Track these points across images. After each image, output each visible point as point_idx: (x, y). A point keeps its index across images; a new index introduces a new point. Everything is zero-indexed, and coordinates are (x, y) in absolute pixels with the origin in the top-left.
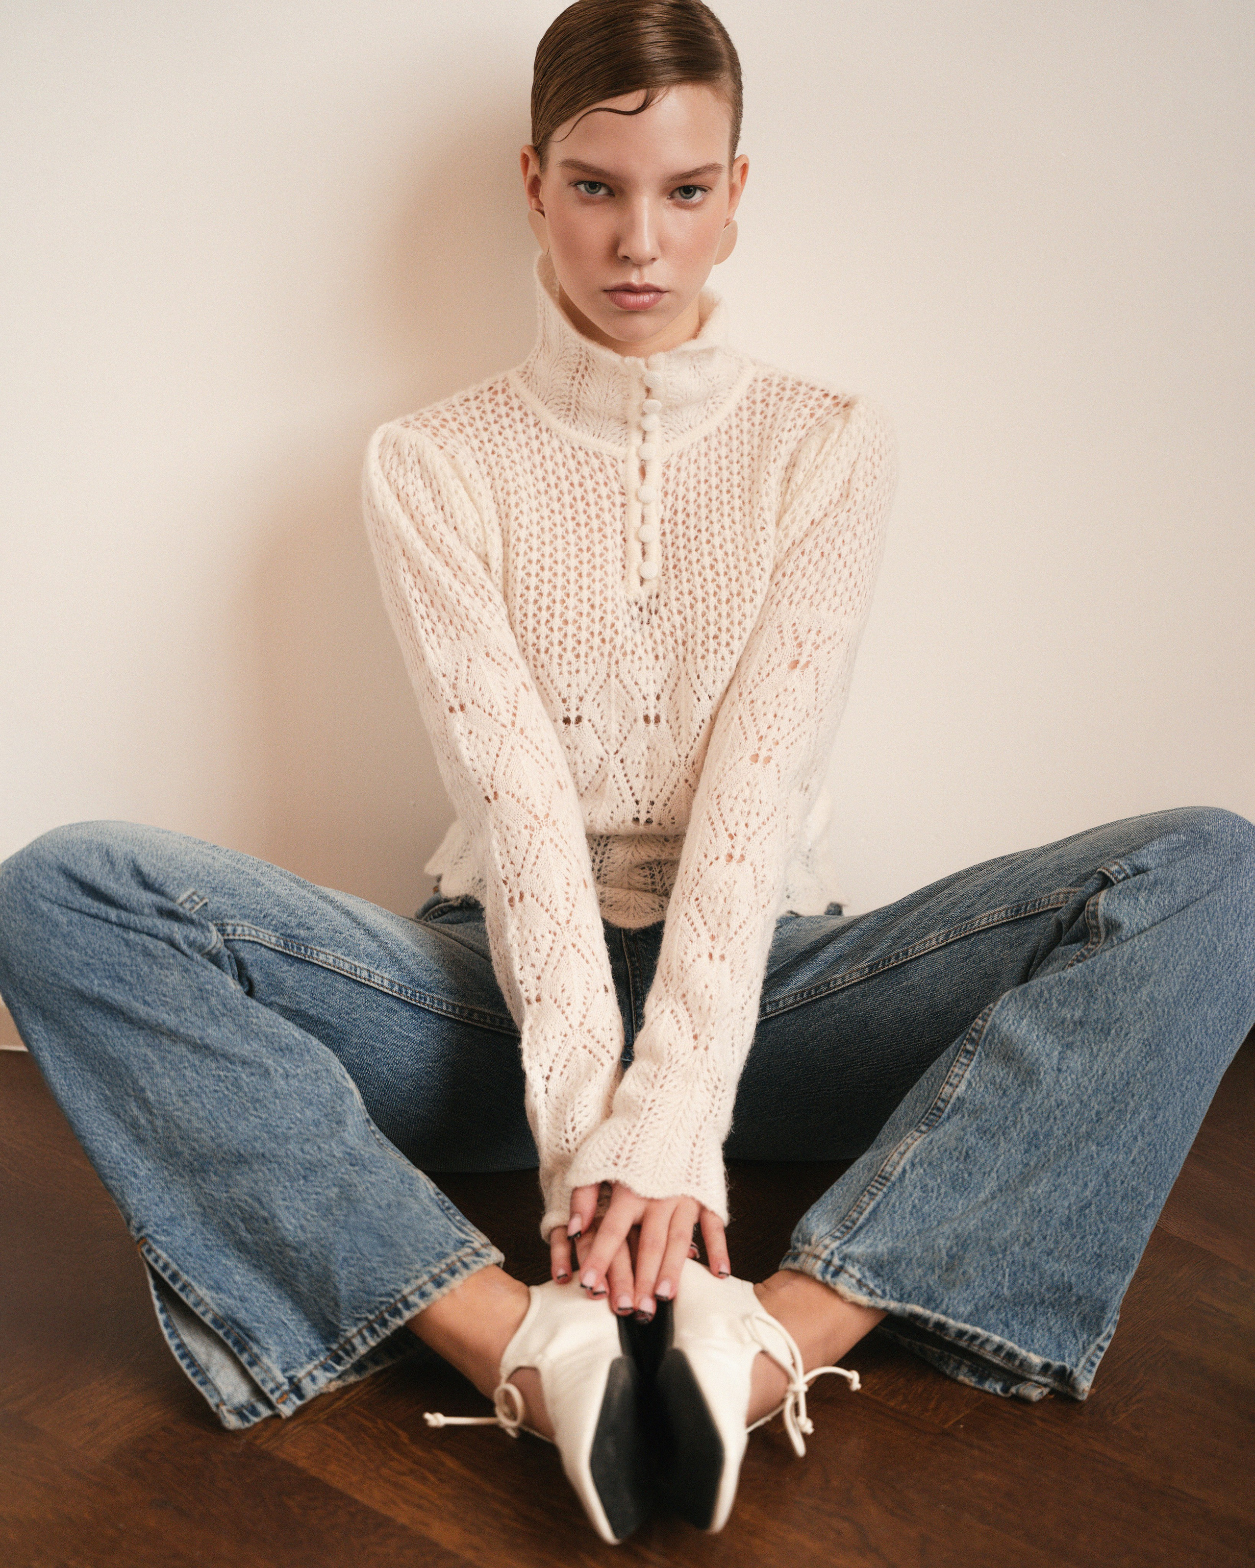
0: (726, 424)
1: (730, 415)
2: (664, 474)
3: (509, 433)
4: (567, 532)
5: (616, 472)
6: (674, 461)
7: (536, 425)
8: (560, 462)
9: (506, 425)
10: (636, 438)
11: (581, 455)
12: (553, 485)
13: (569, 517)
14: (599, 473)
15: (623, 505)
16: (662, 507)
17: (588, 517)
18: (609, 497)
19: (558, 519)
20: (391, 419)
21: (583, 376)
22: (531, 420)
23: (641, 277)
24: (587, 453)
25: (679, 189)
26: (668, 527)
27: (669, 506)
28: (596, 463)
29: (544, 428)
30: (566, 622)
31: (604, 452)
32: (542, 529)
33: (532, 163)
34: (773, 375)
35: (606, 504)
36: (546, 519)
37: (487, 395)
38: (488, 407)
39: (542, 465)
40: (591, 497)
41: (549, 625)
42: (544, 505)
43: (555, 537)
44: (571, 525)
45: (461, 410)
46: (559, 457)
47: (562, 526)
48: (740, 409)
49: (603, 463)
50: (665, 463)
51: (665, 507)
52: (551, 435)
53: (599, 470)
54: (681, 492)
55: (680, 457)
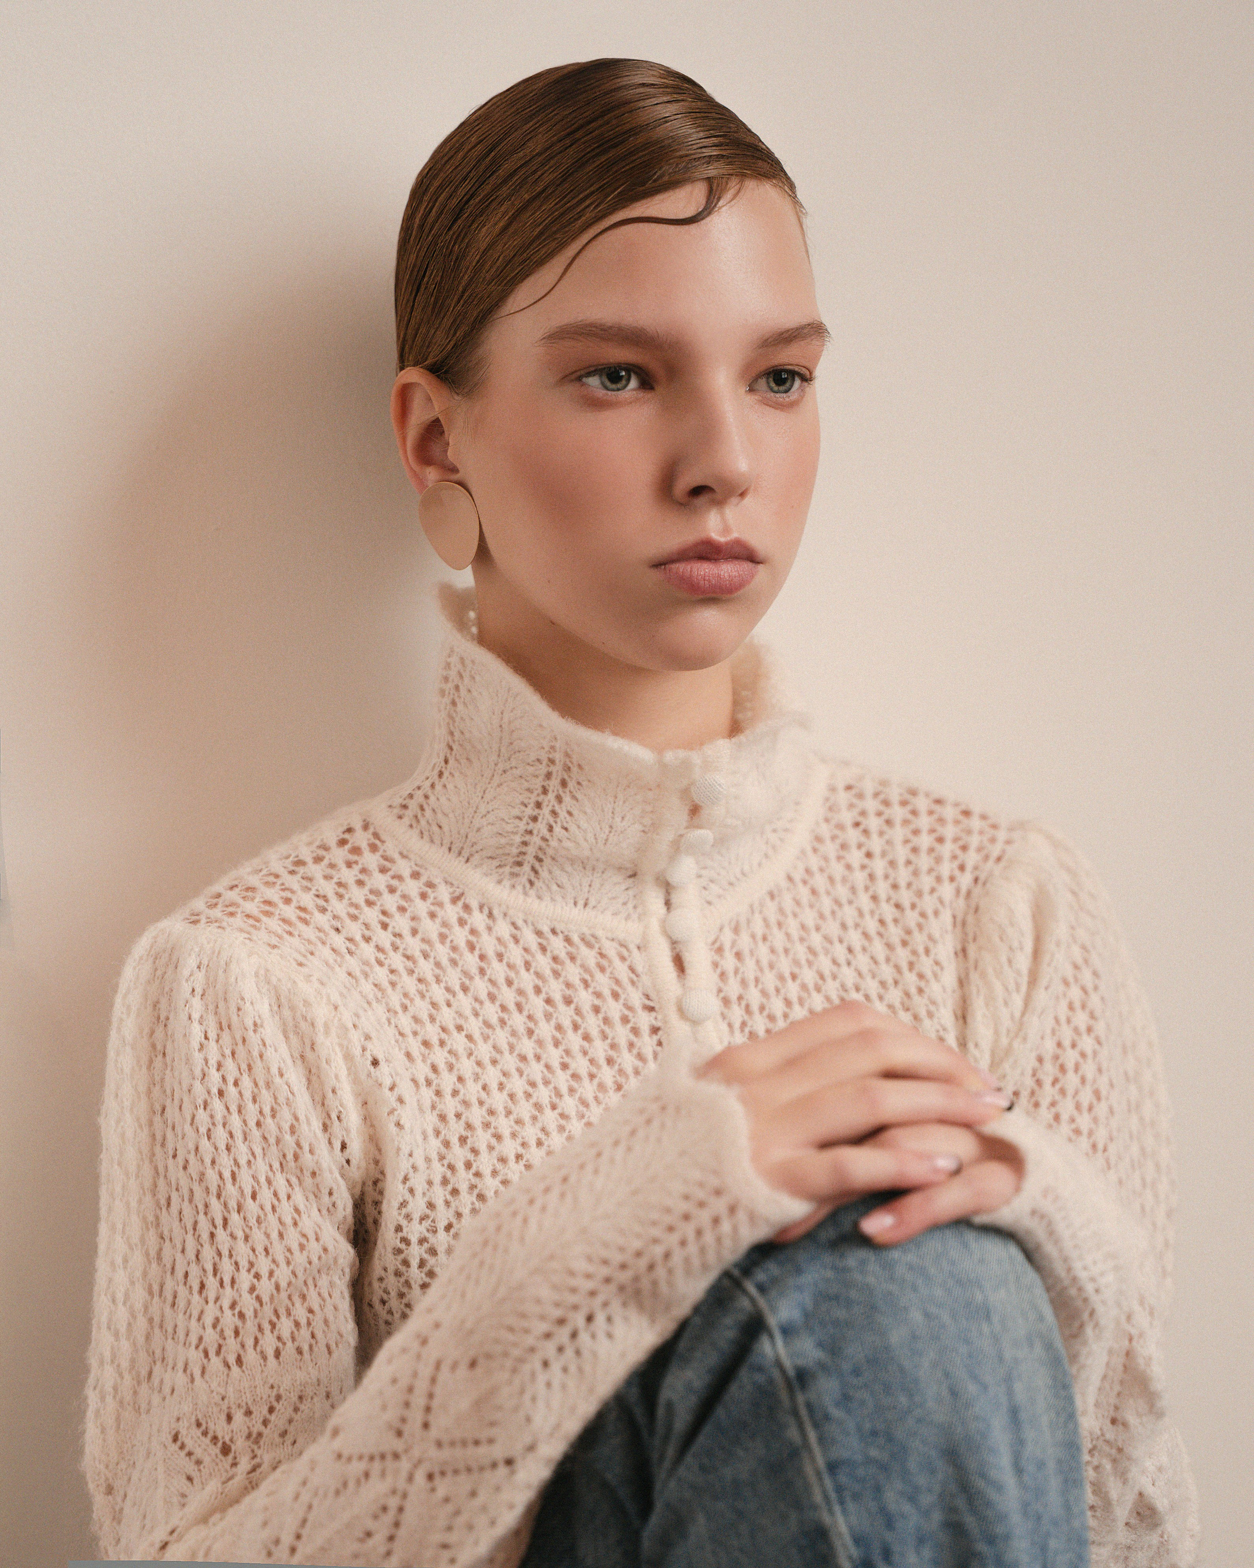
0: (801, 867)
1: (803, 852)
2: (716, 965)
3: (401, 923)
4: (559, 1095)
5: (632, 969)
6: (727, 937)
7: (455, 900)
8: (519, 963)
9: (392, 909)
10: (655, 900)
11: (557, 945)
12: (512, 1007)
13: (556, 1064)
14: (598, 975)
15: (655, 1030)
16: (724, 1027)
17: (592, 1061)
18: (625, 1020)
19: (536, 1070)
20: (166, 911)
21: (559, 799)
22: (444, 893)
24: (568, 940)
27: (737, 1025)
28: (589, 956)
29: (474, 905)
31: (600, 933)
32: (512, 1096)
34: (861, 778)
35: (622, 1034)
36: (515, 1074)
37: (339, 855)
38: (349, 876)
39: (482, 971)
40: (592, 1024)
42: (505, 1047)
43: (538, 1106)
44: (562, 1080)
45: (294, 882)
46: (515, 954)
47: (546, 1083)
48: (819, 839)
49: (602, 955)
50: (714, 943)
51: (730, 1025)
52: (490, 915)
53: (598, 970)
54: (754, 997)
55: (736, 930)
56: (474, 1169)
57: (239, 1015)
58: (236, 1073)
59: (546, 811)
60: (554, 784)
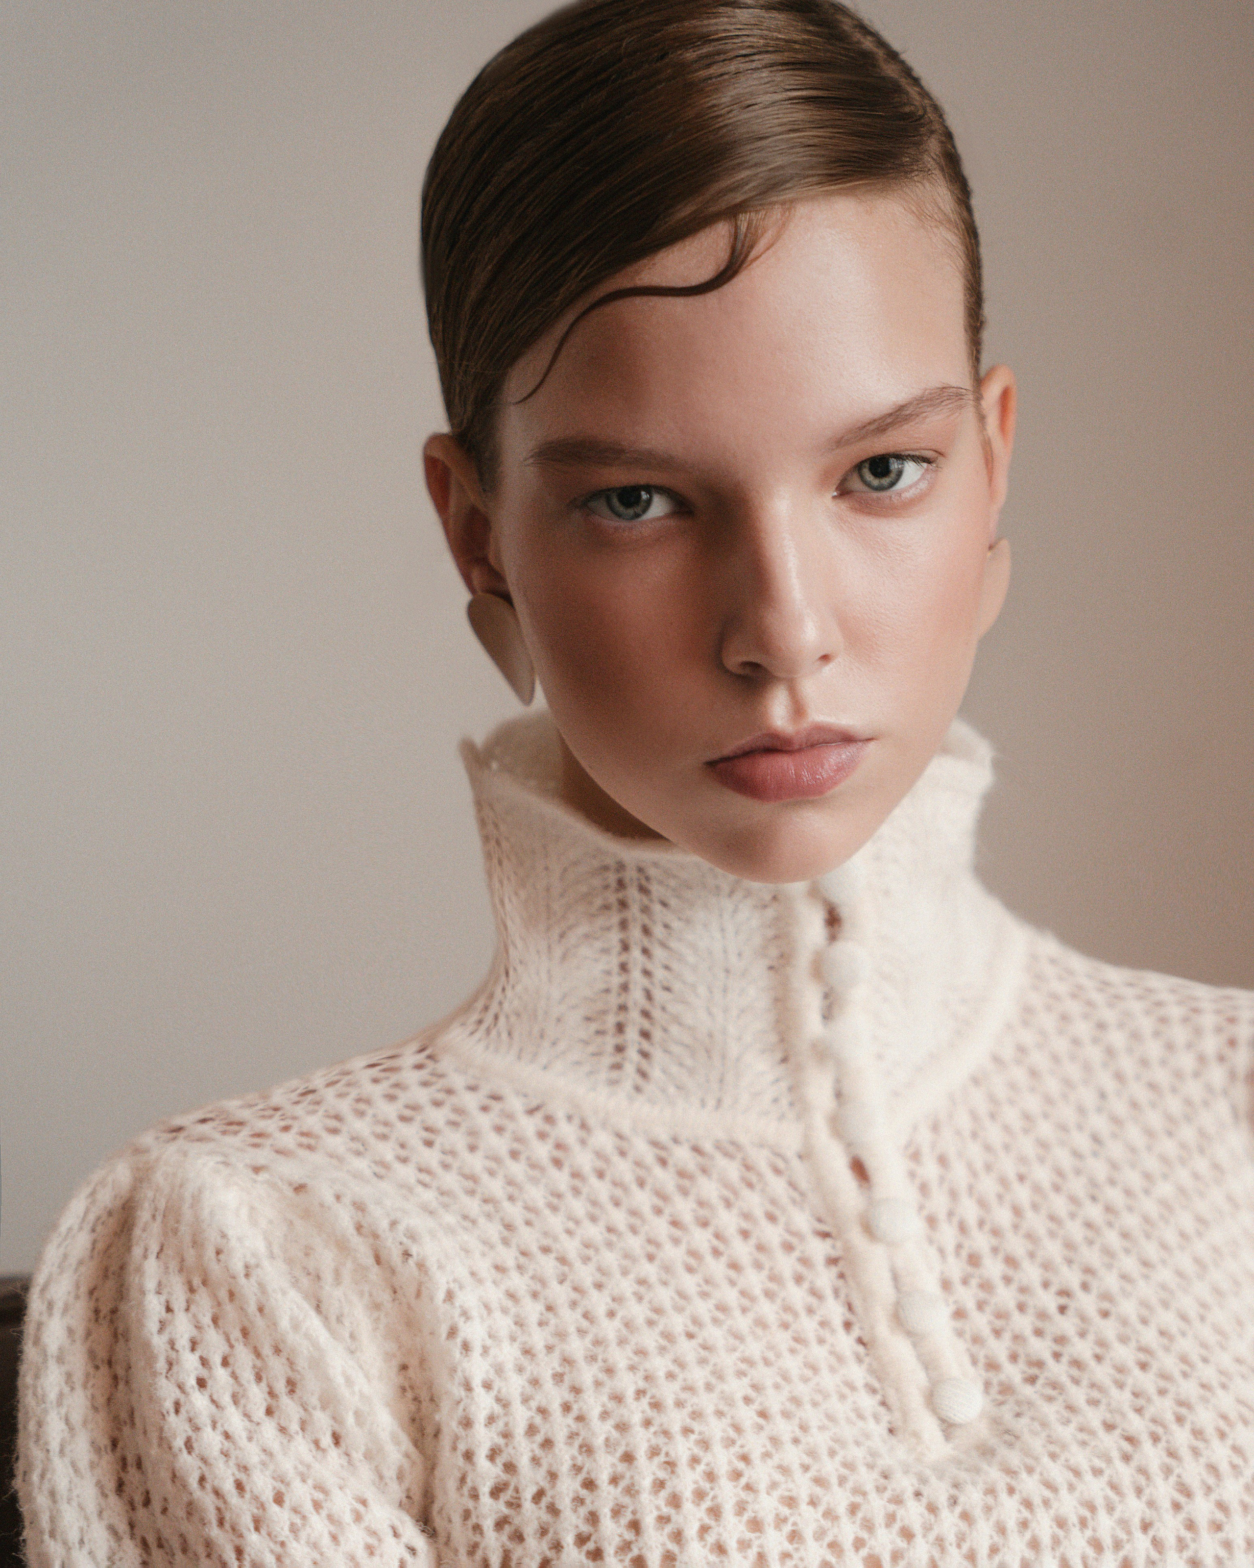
2: (912, 1175)
3: (453, 1139)
5: (792, 1185)
6: (924, 1138)
7: (531, 1112)
8: (629, 1180)
9: (439, 1124)
11: (682, 1156)
12: (622, 1228)
14: (745, 1193)
15: (834, 1261)
16: (933, 1252)
17: (743, 1293)
18: (788, 1248)
22: (515, 1105)
23: (798, 710)
24: (697, 1149)
25: (858, 467)
26: (967, 1297)
27: (950, 1249)
28: (729, 1169)
29: (560, 1115)
30: (756, 1525)
31: (743, 1139)
33: (456, 476)
35: (785, 1264)
40: (740, 1250)
41: (711, 1539)
46: (624, 1169)
49: (748, 1167)
50: (907, 1147)
51: (941, 1251)
52: (584, 1126)
53: (743, 1186)
54: (970, 1211)
55: (935, 1128)
56: (575, 1412)
57: (219, 1261)
58: (224, 1348)
59: (636, 975)
60: (636, 933)
